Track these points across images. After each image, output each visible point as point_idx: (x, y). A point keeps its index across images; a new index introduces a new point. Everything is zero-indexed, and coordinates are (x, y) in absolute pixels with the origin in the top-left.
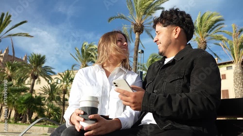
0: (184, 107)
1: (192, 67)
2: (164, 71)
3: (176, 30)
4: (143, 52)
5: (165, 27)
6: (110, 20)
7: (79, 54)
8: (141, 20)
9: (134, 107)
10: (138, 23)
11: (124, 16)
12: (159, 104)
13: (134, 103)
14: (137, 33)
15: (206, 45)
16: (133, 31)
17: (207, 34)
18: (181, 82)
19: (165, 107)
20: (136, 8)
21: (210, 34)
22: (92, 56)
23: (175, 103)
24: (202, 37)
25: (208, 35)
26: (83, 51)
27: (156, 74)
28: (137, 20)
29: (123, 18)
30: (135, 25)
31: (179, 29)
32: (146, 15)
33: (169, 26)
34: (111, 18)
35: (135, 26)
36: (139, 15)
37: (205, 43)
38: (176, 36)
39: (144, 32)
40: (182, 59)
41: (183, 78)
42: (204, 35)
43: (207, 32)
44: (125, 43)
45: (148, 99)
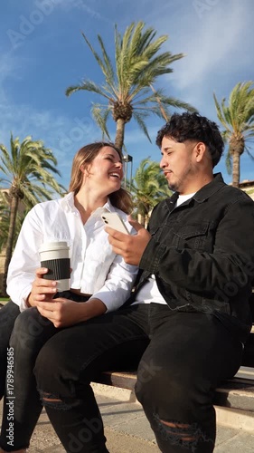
0: (204, 273)
1: (221, 215)
2: (176, 218)
3: (198, 147)
4: (130, 159)
5: (180, 142)
6: (68, 92)
7: (8, 158)
8: (128, 96)
9: (128, 257)
10: (123, 101)
11: (95, 86)
12: (168, 261)
13: (127, 251)
14: (119, 120)
15: (243, 146)
16: (112, 116)
17: (247, 124)
18: (202, 240)
19: (175, 267)
20: (119, 71)
21: (251, 125)
22: (34, 162)
23: (193, 265)
24: (238, 131)
25: (247, 128)
26: (14, 151)
27: (163, 221)
28: (119, 96)
29: (94, 89)
30: (117, 105)
31: (203, 147)
32: (136, 86)
33: (187, 142)
34: (71, 89)
35: (115, 108)
36: (124, 85)
37: (241, 143)
38: (199, 158)
39: (132, 119)
40: (206, 200)
41: (206, 234)
42: (241, 128)
43: (247, 121)
44: (118, 164)
45: (154, 249)
